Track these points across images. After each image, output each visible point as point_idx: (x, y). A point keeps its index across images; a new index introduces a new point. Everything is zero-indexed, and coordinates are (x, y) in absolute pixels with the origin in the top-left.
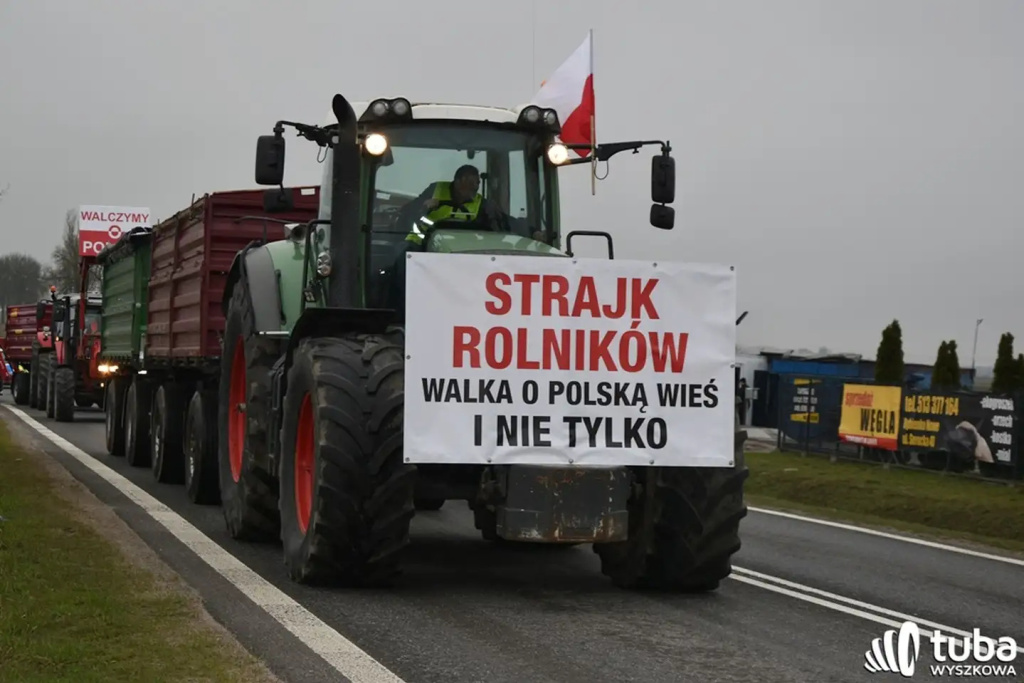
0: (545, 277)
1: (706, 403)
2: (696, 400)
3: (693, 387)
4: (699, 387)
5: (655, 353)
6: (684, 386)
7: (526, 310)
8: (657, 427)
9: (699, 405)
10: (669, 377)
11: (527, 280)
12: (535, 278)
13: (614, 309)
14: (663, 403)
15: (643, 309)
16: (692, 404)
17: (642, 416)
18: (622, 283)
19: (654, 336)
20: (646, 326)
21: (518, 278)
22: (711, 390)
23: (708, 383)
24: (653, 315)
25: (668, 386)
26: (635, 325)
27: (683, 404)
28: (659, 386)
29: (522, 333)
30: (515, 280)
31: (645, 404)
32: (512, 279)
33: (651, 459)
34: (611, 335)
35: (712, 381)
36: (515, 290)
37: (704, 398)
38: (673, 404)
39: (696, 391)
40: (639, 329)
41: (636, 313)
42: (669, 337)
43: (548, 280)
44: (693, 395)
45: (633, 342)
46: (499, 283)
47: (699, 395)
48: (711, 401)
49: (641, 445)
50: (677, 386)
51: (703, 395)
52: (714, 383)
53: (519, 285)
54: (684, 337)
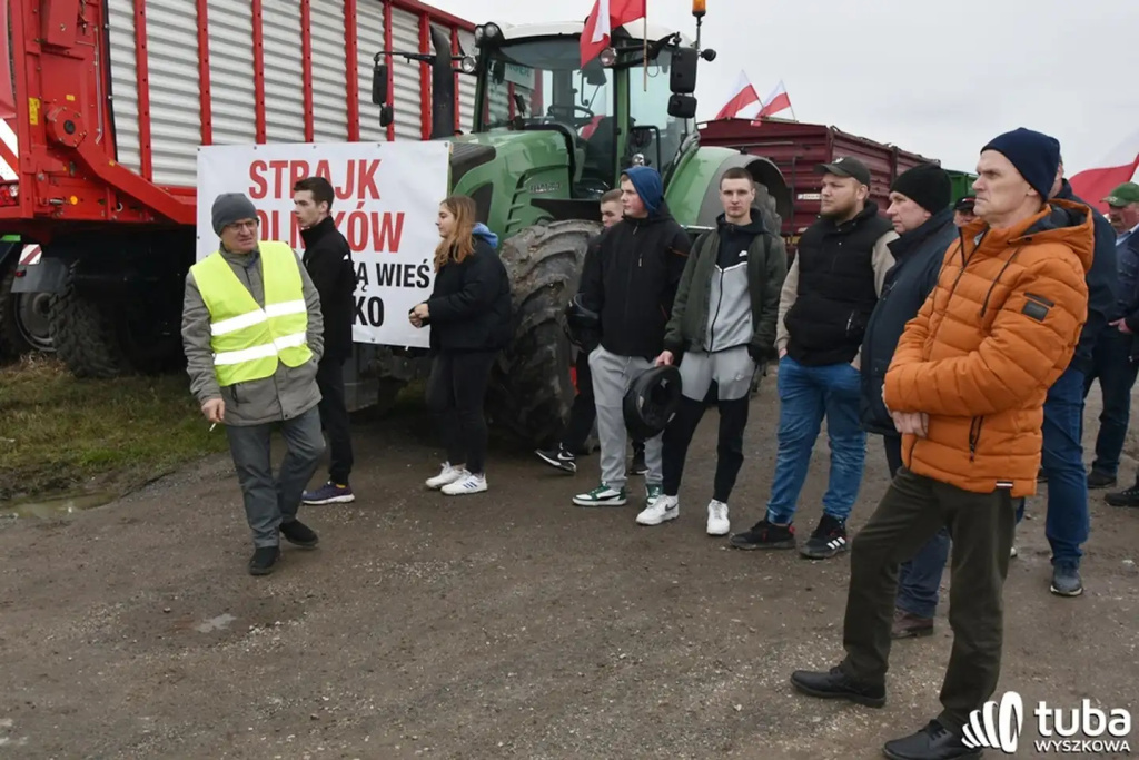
0: (293, 163)
1: (419, 283)
2: (410, 280)
3: (407, 267)
4: (413, 267)
5: (375, 233)
6: (399, 266)
7: (278, 195)
8: (376, 304)
9: (412, 285)
10: (386, 257)
11: (278, 165)
12: (284, 164)
13: (344, 191)
14: (381, 283)
15: (367, 191)
16: (406, 284)
17: (364, 294)
18: (351, 164)
19: (375, 216)
20: (370, 206)
21: (274, 164)
22: (423, 271)
23: (422, 263)
24: (375, 195)
25: (385, 266)
26: (360, 205)
27: (398, 284)
28: (378, 265)
29: (275, 214)
30: (271, 166)
31: (366, 283)
32: (268, 165)
33: (372, 336)
34: (341, 215)
35: (425, 261)
36: (269, 175)
37: (417, 278)
38: (389, 283)
39: (411, 271)
40: (363, 210)
41: (362, 195)
42: (387, 216)
43: (295, 164)
44: (408, 275)
45: (358, 221)
46: (258, 170)
47: (412, 276)
48: (423, 282)
49: (364, 323)
50: (393, 266)
51: (416, 275)
52: (427, 264)
53: (274, 169)
54: (400, 217)
